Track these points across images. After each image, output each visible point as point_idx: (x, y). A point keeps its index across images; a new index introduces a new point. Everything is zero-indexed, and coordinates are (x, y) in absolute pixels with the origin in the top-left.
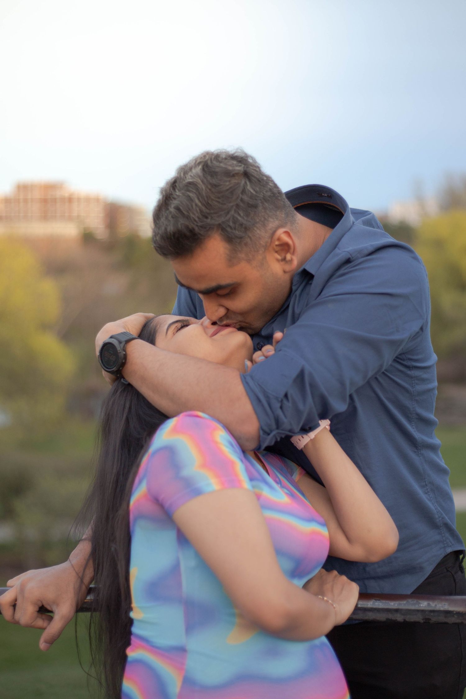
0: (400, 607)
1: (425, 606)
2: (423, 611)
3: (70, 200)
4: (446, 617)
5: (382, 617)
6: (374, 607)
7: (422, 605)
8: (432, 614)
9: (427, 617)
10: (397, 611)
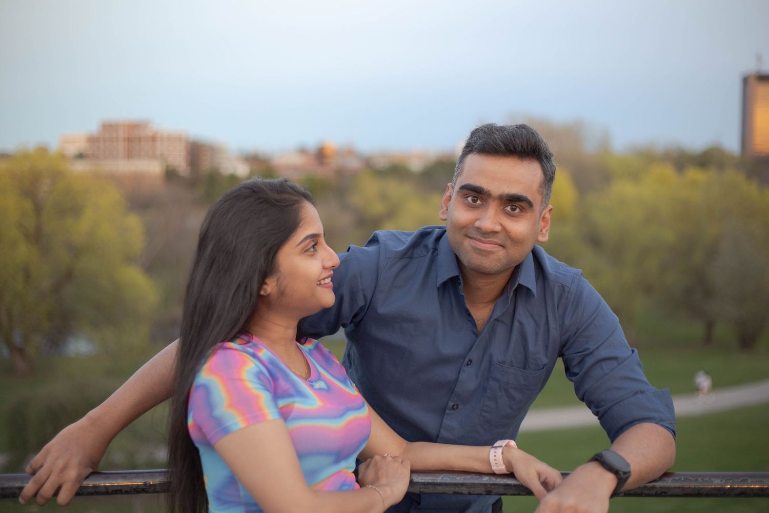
0: (466, 481)
1: (487, 480)
2: (485, 485)
3: (154, 139)
4: (504, 489)
5: (450, 490)
6: (443, 482)
7: (484, 479)
8: (493, 487)
9: (489, 489)
10: (462, 484)
